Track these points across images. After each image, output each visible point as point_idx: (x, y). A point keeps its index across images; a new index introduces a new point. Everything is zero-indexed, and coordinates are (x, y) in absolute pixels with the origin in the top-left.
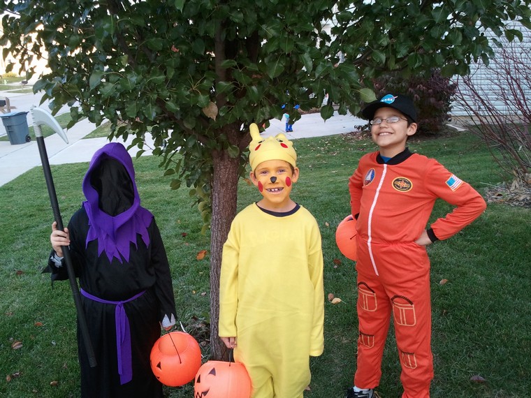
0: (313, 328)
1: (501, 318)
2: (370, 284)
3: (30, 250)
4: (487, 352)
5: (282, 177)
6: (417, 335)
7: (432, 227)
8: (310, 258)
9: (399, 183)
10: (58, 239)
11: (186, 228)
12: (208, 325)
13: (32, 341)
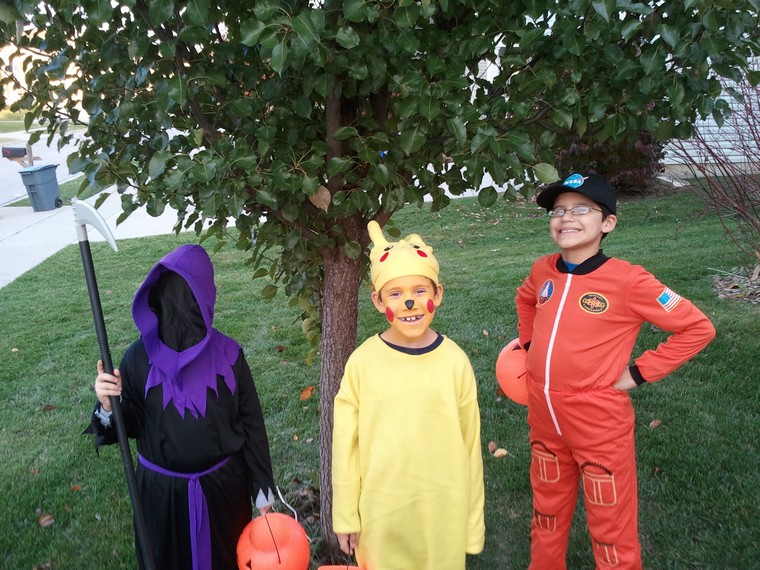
0: (470, 511)
1: (739, 479)
2: (550, 445)
3: (63, 373)
4: (720, 533)
5: (421, 301)
6: (617, 518)
7: (638, 363)
8: (461, 411)
9: (589, 301)
10: (106, 386)
11: (283, 337)
12: (316, 492)
13: (68, 514)
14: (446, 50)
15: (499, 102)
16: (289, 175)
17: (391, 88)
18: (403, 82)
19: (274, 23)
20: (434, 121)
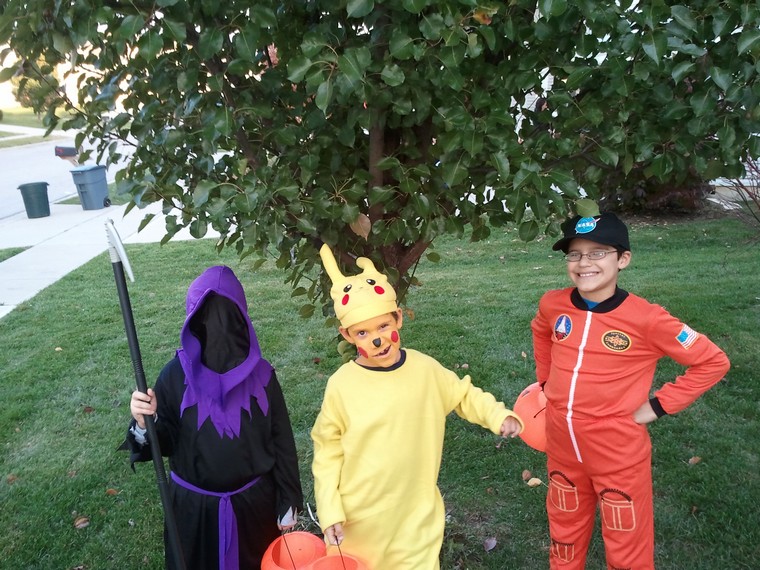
2: (569, 474)
3: (104, 374)
9: (612, 339)
11: (320, 349)
13: (102, 518)
14: (492, 83)
15: (543, 137)
16: (330, 203)
17: (435, 120)
18: (448, 116)
19: (321, 61)
20: (478, 156)
